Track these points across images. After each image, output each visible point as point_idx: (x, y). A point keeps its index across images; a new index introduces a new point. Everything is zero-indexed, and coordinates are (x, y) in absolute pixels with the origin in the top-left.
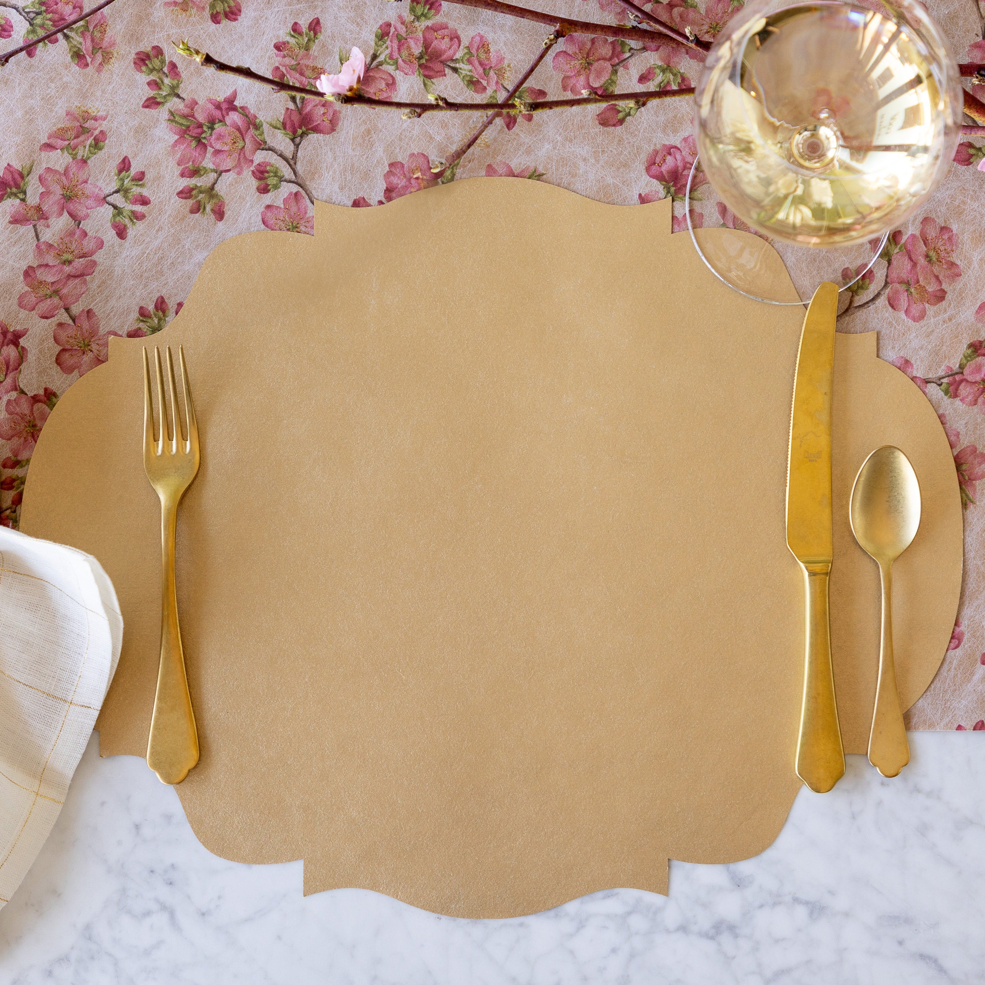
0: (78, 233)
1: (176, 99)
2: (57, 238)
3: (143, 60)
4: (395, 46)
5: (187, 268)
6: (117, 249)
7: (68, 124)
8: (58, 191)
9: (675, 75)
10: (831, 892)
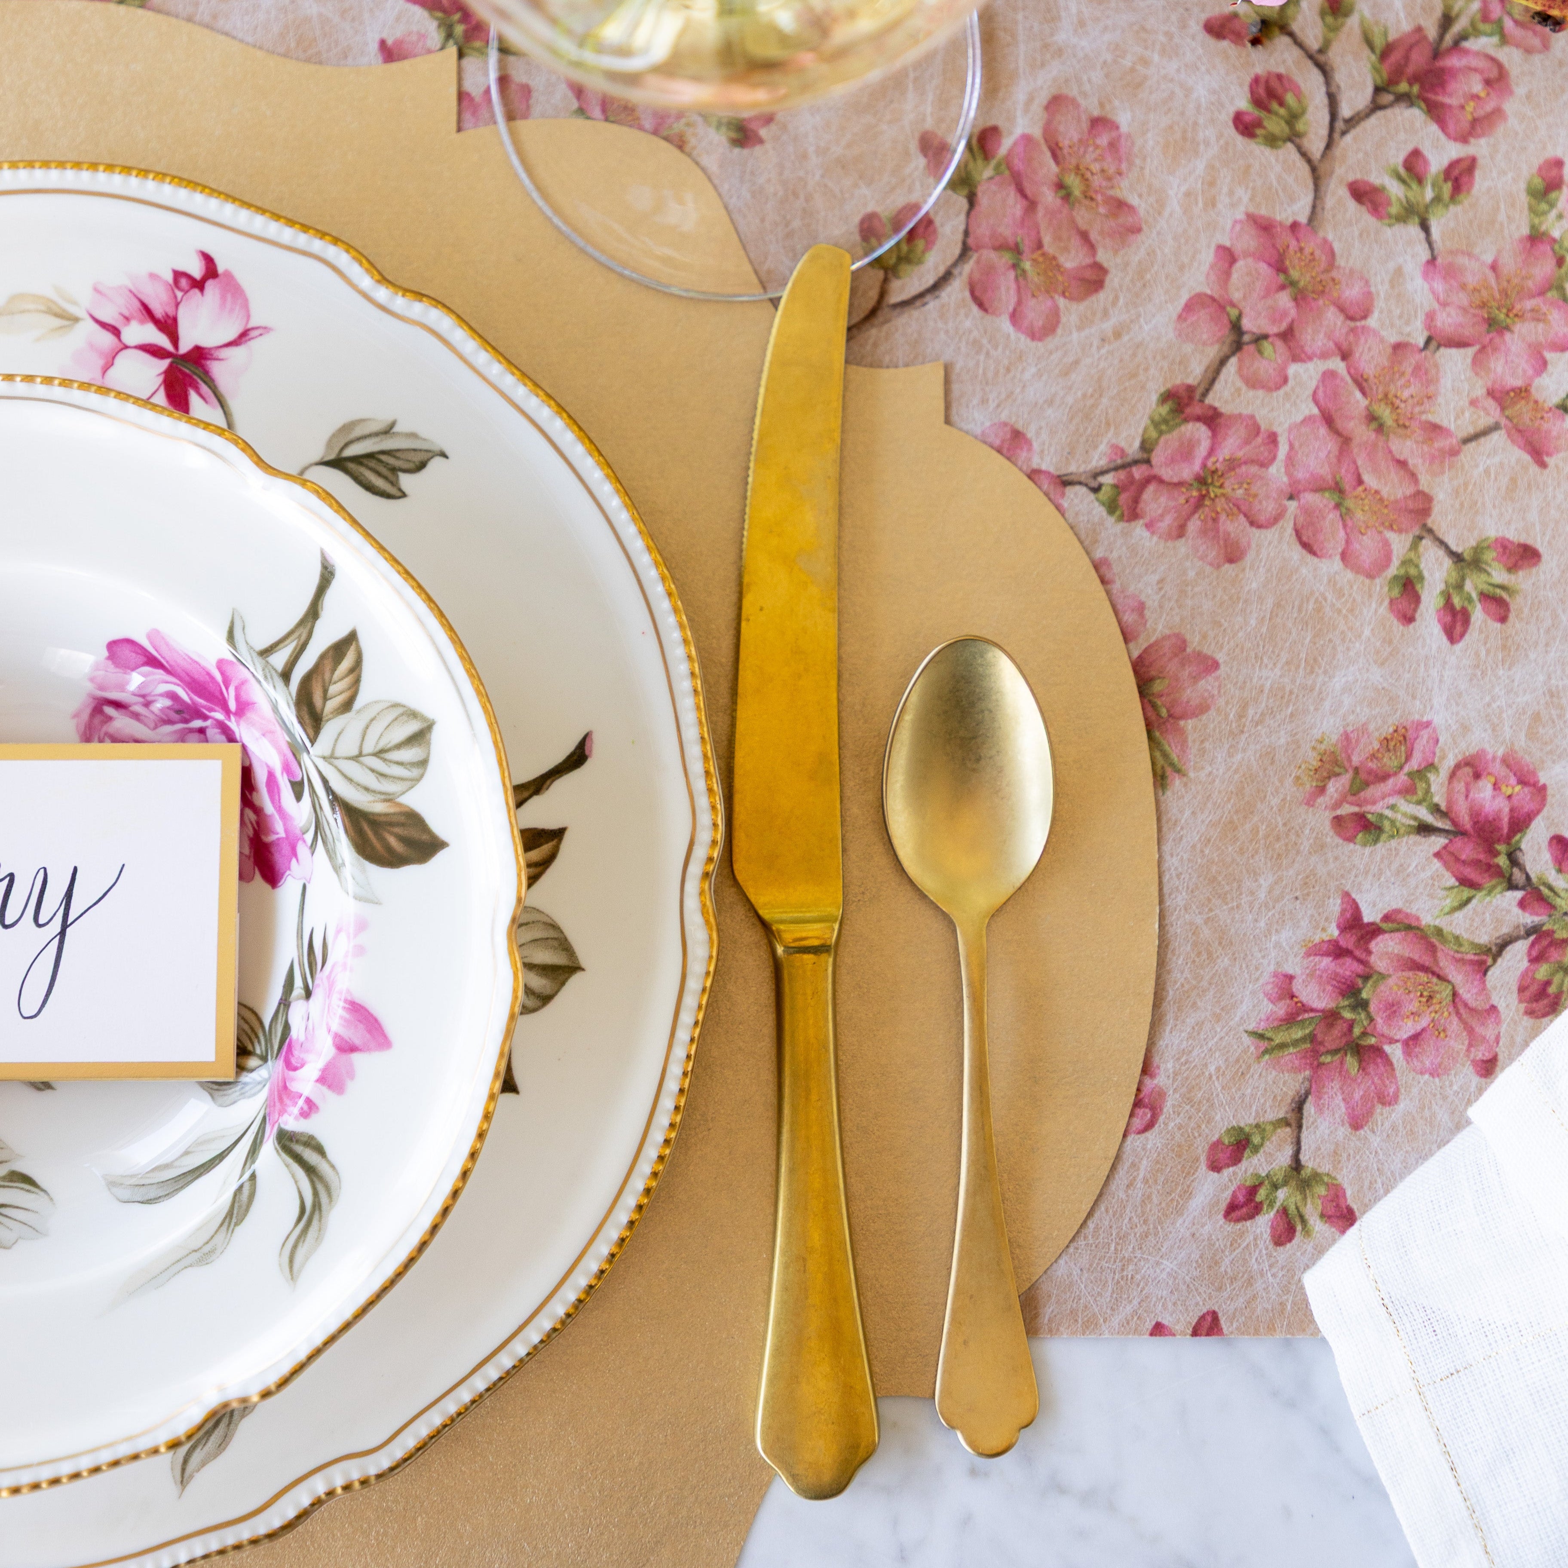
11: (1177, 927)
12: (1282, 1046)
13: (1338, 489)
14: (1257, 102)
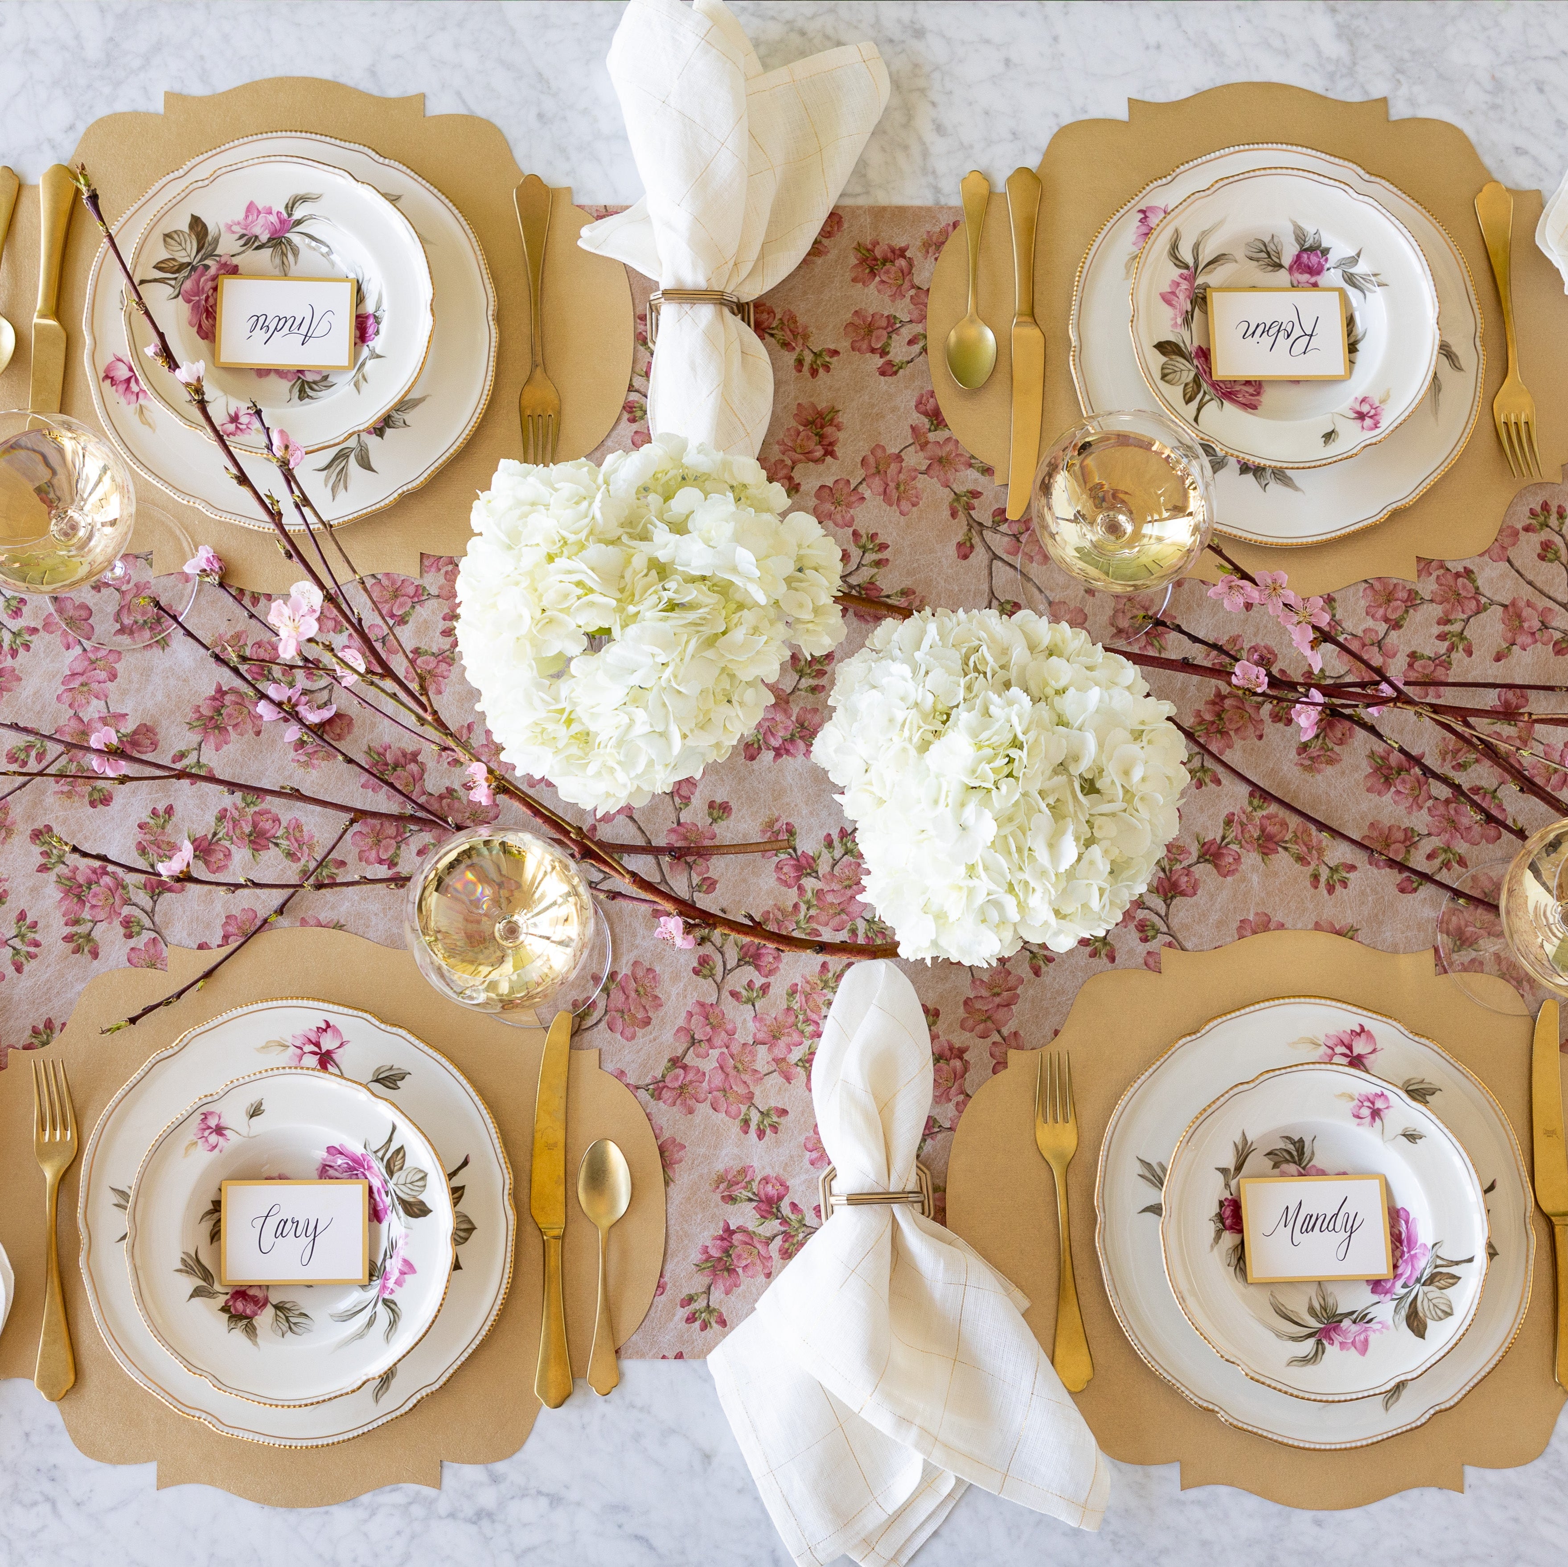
1: (62, 866)
3: (37, 836)
4: (231, 826)
5: (69, 996)
6: (15, 981)
10: (566, 1487)
12: (704, 1269)
13: (724, 1090)
14: (700, 964)
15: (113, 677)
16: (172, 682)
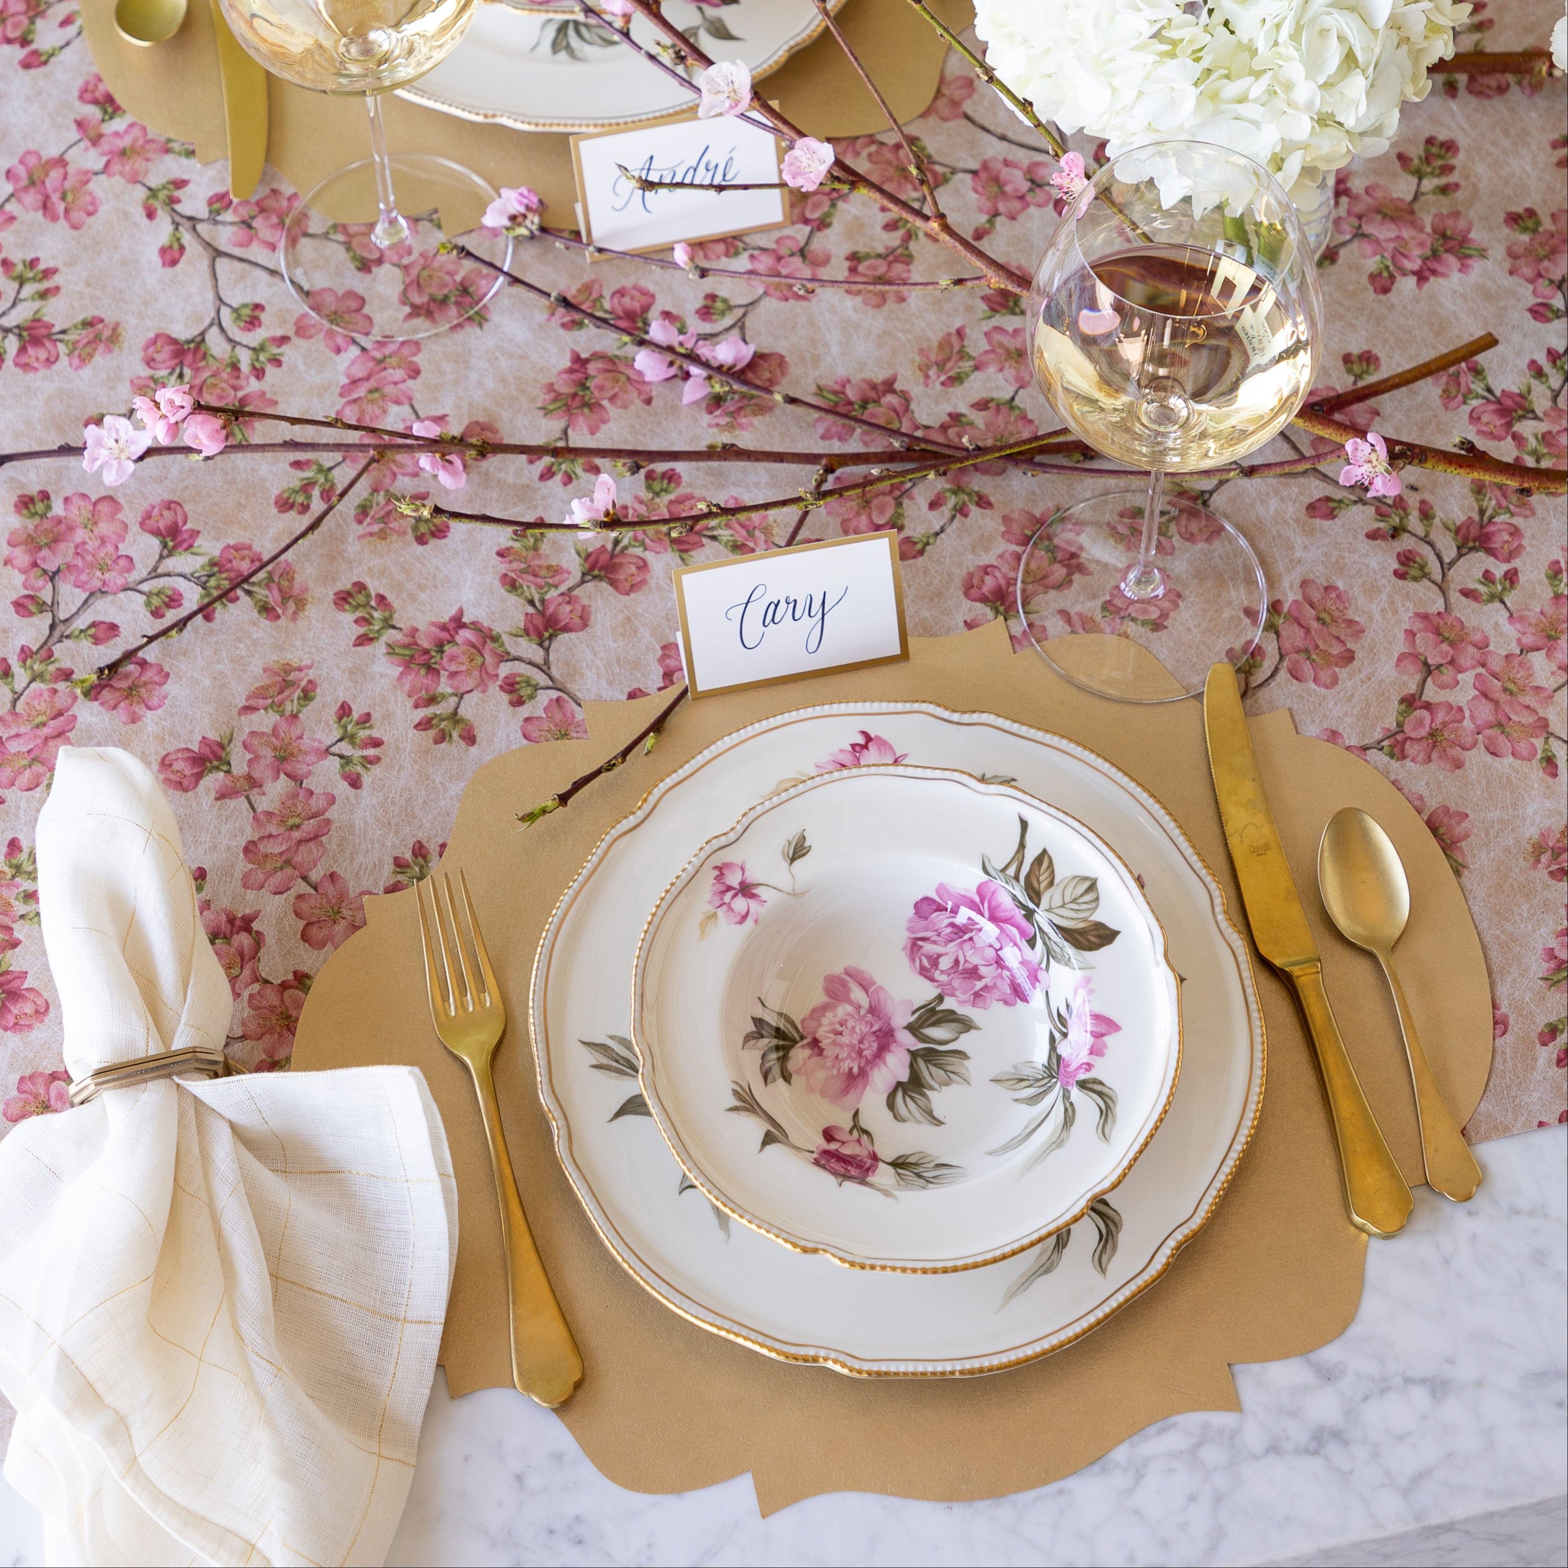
0: (302, 793)
1: (392, 631)
2: (277, 804)
3: (344, 599)
5: (442, 803)
6: (352, 799)
7: (268, 681)
8: (268, 754)
9: (969, 495)
10: (1451, 1361)
11: (1488, 938)
12: (1558, 981)
13: (1500, 725)
14: (1402, 563)
15: (415, 372)
16: (504, 363)
